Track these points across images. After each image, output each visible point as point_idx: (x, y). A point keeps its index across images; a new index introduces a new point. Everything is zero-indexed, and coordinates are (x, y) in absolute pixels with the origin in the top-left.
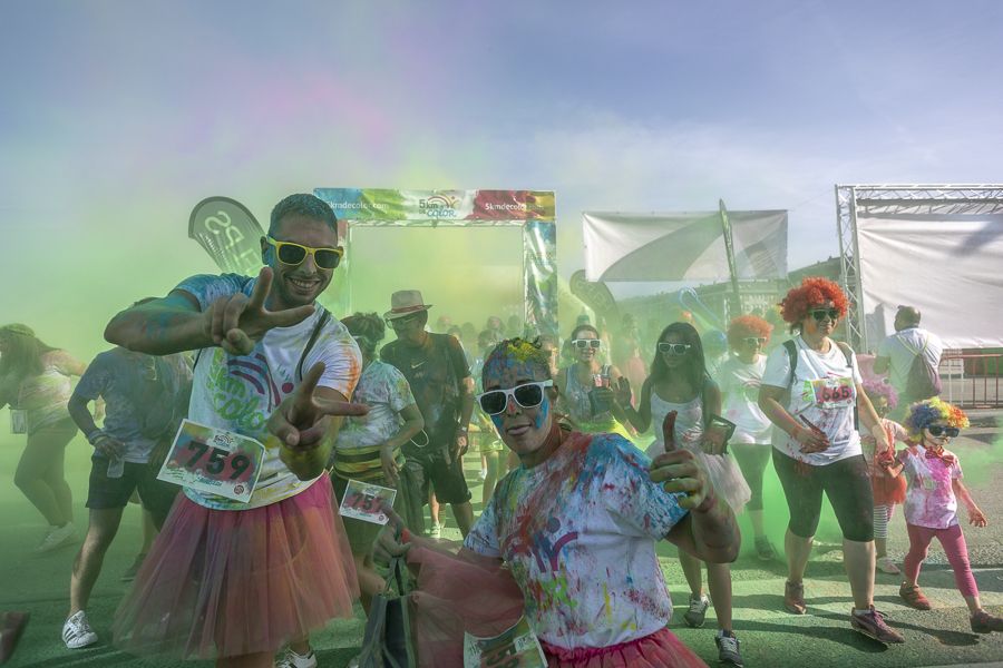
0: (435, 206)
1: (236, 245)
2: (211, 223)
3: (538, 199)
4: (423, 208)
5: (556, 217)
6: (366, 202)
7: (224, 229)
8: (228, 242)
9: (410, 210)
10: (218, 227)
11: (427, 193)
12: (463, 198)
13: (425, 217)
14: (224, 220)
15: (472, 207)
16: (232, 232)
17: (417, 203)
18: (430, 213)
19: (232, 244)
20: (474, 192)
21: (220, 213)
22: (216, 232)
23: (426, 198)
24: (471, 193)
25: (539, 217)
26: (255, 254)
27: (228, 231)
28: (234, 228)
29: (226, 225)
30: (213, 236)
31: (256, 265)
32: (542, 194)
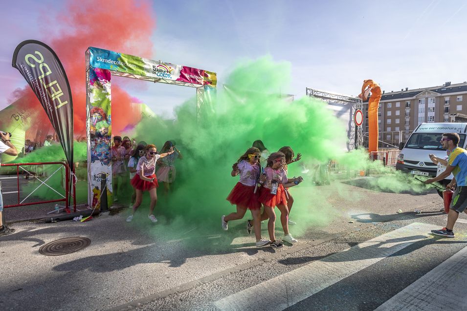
0: (161, 71)
1: (46, 78)
2: (30, 59)
3: (209, 75)
4: (155, 71)
5: (217, 86)
6: (123, 61)
7: (39, 64)
8: (41, 74)
9: (148, 70)
10: (34, 62)
11: (157, 62)
12: (175, 68)
13: (155, 76)
14: (40, 59)
15: (179, 74)
16: (44, 68)
17: (152, 68)
18: (159, 74)
19: (43, 76)
20: (180, 66)
21: (37, 52)
22: (33, 66)
23: (156, 65)
24: (179, 67)
25: (210, 85)
26: (57, 85)
27: (41, 66)
28: (45, 65)
29: (40, 62)
30: (30, 68)
31: (58, 92)
32: (211, 73)
